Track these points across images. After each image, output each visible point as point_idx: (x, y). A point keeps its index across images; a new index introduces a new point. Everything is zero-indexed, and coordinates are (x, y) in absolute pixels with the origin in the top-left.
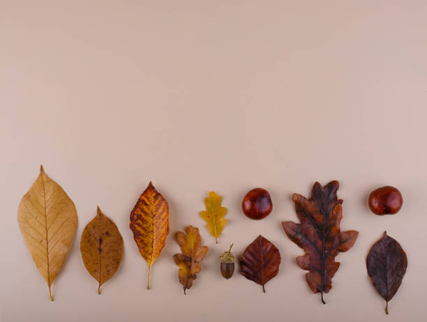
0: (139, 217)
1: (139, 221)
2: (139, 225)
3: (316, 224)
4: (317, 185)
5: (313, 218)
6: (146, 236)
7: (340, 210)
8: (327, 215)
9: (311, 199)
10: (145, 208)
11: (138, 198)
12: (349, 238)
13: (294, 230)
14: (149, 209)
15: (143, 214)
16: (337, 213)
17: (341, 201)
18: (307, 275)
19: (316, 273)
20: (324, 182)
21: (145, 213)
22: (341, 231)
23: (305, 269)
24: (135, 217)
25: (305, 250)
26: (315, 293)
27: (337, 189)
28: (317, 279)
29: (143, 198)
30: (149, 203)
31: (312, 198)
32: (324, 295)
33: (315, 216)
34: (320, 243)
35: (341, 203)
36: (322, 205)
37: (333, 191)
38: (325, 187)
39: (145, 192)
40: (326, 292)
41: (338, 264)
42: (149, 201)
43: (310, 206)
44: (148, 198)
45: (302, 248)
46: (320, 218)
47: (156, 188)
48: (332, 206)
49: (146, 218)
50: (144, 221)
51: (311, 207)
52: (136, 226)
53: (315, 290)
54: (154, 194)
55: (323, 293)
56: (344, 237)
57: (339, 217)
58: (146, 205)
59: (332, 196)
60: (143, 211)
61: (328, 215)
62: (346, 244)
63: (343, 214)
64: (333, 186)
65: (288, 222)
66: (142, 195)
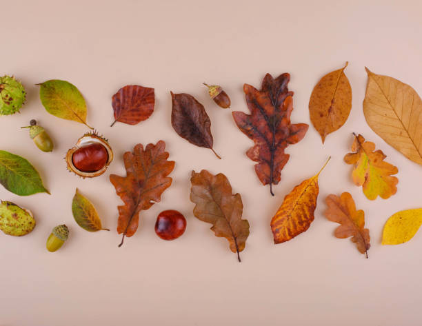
0: (301, 223)
1: (303, 219)
2: (305, 216)
3: (267, 116)
4: (268, 76)
5: (263, 109)
6: (305, 203)
7: (290, 102)
8: (277, 106)
9: (262, 91)
10: (292, 228)
11: (292, 240)
12: (299, 131)
13: (244, 121)
14: (289, 225)
15: (297, 223)
16: (288, 105)
17: (292, 94)
18: (256, 166)
19: (266, 165)
20: (275, 74)
21: (294, 223)
22: (292, 123)
23: (254, 160)
24: (304, 225)
25: (255, 142)
26: (264, 185)
27: (289, 81)
28: (267, 170)
29: (288, 237)
30: (286, 230)
31: (263, 89)
32: (273, 186)
33: (266, 108)
34: (270, 135)
35: (292, 95)
36: (273, 96)
37: (284, 84)
38: (276, 79)
39: (283, 241)
40: (274, 184)
41: (288, 156)
42: (285, 232)
43: (261, 96)
44: (284, 234)
45: (252, 139)
46: (270, 109)
47: (273, 239)
48: (283, 97)
49: (296, 219)
50: (299, 217)
51: (261, 98)
52: (308, 217)
53: (264, 182)
54: (278, 235)
55: (272, 184)
56: (294, 129)
57: (289, 109)
58: (289, 230)
59: (282, 87)
60: (295, 227)
61: (279, 106)
62: (296, 137)
63: (294, 107)
64: (284, 78)
65: (239, 113)
66: (287, 240)
